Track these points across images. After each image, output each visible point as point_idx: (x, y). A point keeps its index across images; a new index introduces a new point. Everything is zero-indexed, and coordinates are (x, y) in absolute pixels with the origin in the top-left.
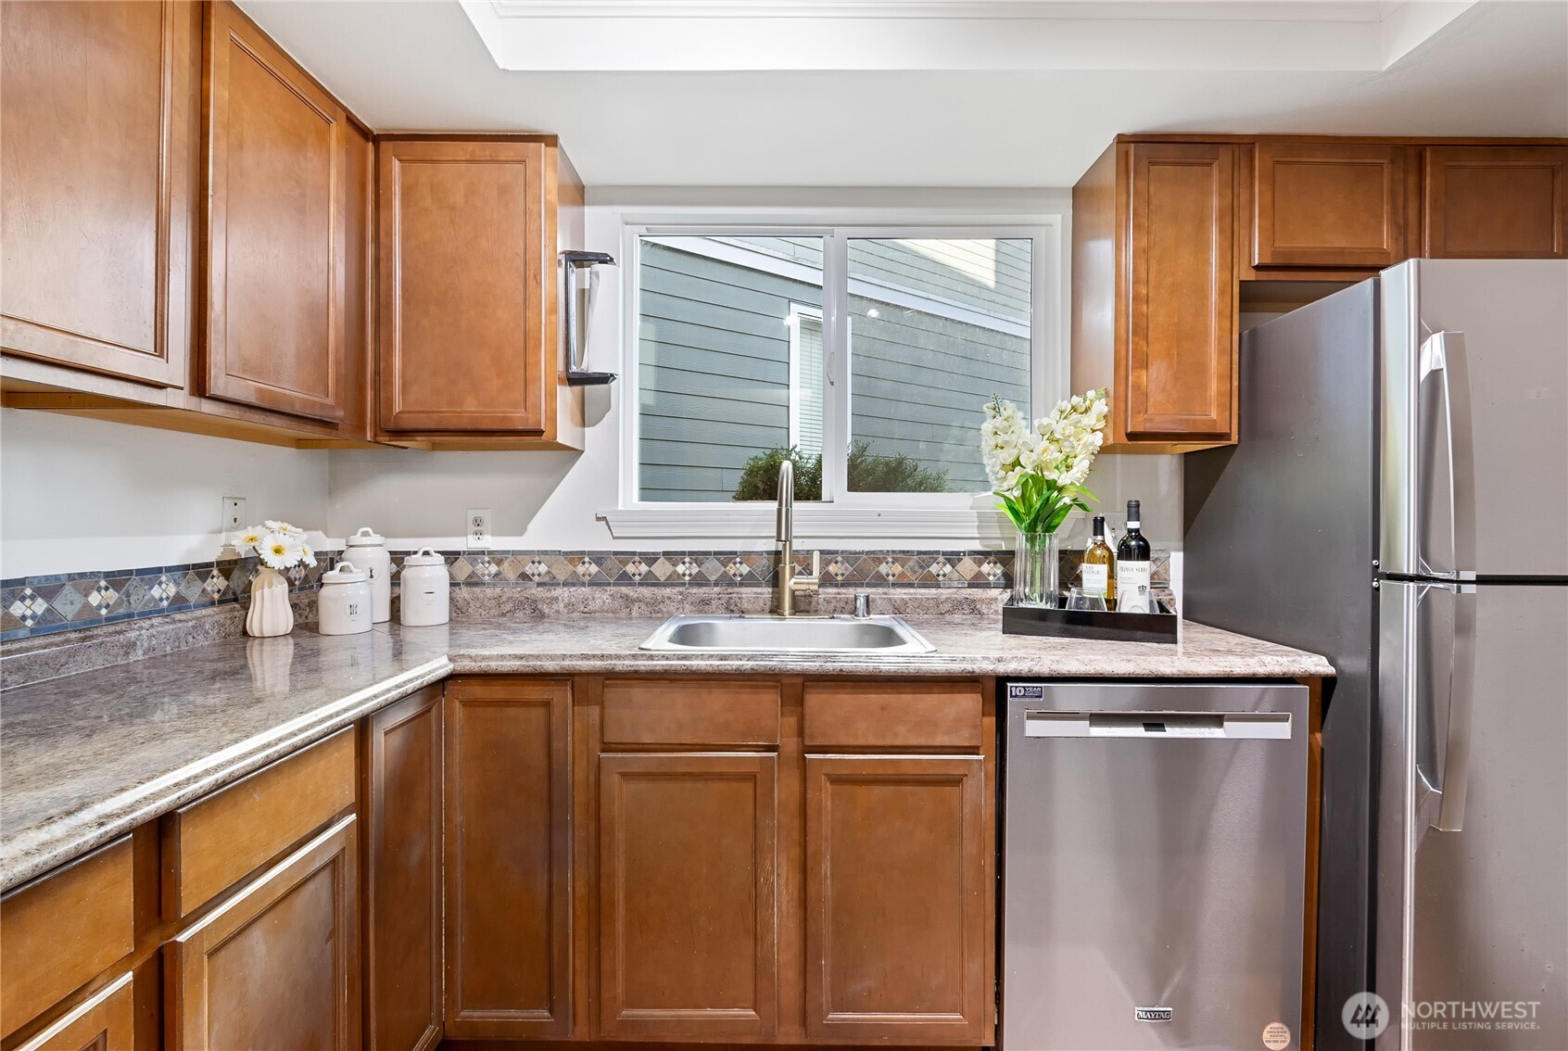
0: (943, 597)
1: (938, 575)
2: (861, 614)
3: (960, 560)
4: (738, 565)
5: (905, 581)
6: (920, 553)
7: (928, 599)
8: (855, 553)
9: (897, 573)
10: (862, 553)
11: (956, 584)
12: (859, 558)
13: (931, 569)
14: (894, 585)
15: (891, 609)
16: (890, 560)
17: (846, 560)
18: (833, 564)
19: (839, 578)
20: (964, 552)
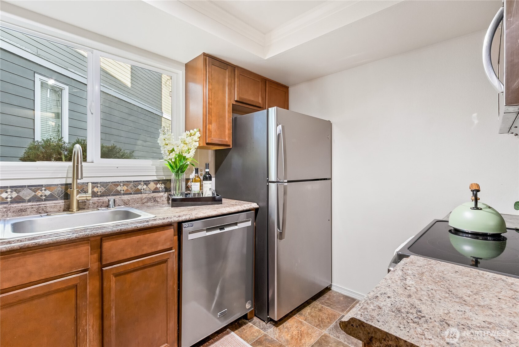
0: (144, 197)
1: (141, 189)
2: (111, 206)
3: (149, 183)
4: (43, 191)
5: (128, 192)
6: (134, 181)
7: (138, 198)
8: (107, 183)
9: (125, 190)
10: (110, 183)
11: (148, 192)
12: (108, 185)
13: (138, 187)
14: (123, 194)
15: (123, 203)
16: (122, 185)
17: (103, 186)
18: (96, 188)
19: (99, 193)
20: (151, 181)
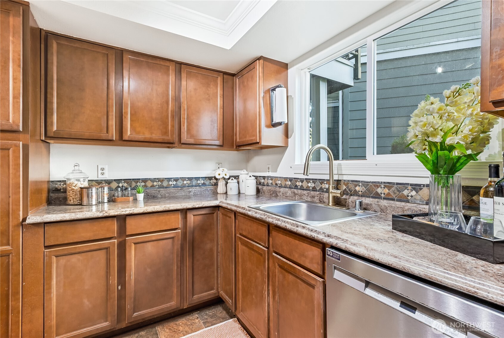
0: (406, 208)
1: (408, 196)
3: (421, 189)
4: (325, 184)
5: (390, 197)
6: (398, 184)
7: (398, 207)
8: (367, 182)
9: (386, 193)
10: (370, 182)
11: (418, 202)
12: (368, 185)
13: (404, 192)
14: (384, 199)
15: (380, 210)
16: (383, 186)
17: (363, 185)
18: (358, 187)
19: (360, 193)
20: (424, 185)
